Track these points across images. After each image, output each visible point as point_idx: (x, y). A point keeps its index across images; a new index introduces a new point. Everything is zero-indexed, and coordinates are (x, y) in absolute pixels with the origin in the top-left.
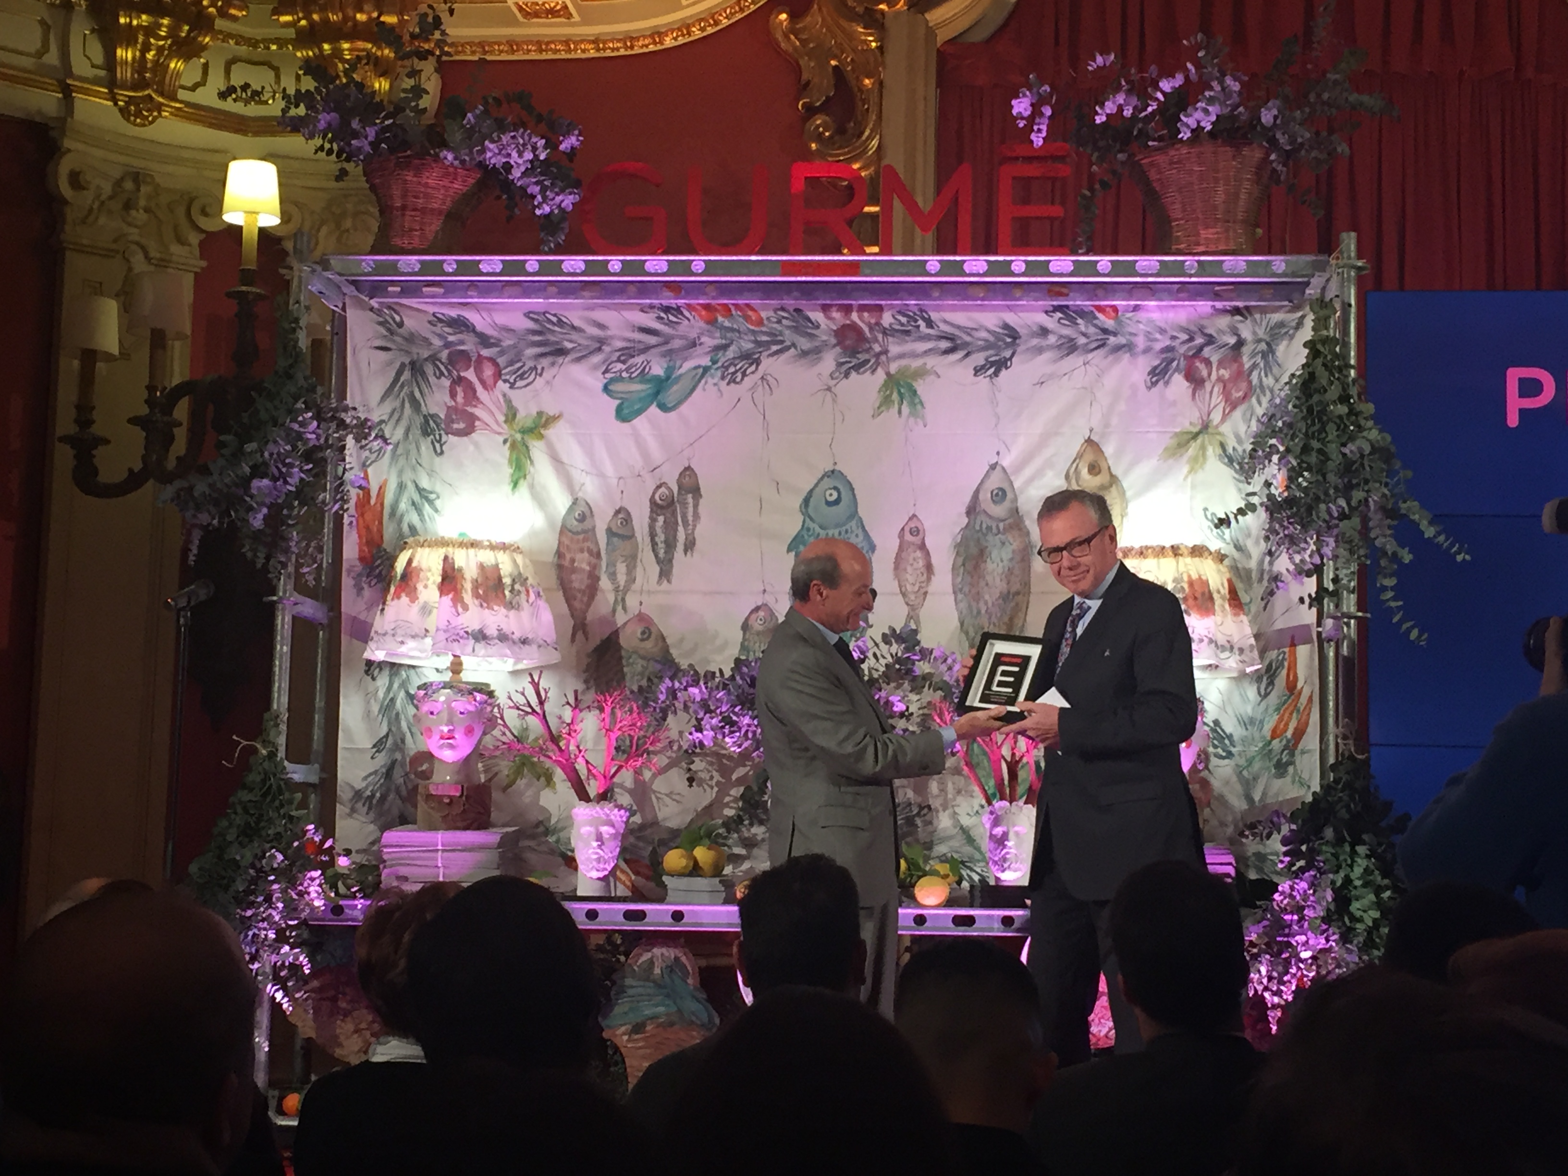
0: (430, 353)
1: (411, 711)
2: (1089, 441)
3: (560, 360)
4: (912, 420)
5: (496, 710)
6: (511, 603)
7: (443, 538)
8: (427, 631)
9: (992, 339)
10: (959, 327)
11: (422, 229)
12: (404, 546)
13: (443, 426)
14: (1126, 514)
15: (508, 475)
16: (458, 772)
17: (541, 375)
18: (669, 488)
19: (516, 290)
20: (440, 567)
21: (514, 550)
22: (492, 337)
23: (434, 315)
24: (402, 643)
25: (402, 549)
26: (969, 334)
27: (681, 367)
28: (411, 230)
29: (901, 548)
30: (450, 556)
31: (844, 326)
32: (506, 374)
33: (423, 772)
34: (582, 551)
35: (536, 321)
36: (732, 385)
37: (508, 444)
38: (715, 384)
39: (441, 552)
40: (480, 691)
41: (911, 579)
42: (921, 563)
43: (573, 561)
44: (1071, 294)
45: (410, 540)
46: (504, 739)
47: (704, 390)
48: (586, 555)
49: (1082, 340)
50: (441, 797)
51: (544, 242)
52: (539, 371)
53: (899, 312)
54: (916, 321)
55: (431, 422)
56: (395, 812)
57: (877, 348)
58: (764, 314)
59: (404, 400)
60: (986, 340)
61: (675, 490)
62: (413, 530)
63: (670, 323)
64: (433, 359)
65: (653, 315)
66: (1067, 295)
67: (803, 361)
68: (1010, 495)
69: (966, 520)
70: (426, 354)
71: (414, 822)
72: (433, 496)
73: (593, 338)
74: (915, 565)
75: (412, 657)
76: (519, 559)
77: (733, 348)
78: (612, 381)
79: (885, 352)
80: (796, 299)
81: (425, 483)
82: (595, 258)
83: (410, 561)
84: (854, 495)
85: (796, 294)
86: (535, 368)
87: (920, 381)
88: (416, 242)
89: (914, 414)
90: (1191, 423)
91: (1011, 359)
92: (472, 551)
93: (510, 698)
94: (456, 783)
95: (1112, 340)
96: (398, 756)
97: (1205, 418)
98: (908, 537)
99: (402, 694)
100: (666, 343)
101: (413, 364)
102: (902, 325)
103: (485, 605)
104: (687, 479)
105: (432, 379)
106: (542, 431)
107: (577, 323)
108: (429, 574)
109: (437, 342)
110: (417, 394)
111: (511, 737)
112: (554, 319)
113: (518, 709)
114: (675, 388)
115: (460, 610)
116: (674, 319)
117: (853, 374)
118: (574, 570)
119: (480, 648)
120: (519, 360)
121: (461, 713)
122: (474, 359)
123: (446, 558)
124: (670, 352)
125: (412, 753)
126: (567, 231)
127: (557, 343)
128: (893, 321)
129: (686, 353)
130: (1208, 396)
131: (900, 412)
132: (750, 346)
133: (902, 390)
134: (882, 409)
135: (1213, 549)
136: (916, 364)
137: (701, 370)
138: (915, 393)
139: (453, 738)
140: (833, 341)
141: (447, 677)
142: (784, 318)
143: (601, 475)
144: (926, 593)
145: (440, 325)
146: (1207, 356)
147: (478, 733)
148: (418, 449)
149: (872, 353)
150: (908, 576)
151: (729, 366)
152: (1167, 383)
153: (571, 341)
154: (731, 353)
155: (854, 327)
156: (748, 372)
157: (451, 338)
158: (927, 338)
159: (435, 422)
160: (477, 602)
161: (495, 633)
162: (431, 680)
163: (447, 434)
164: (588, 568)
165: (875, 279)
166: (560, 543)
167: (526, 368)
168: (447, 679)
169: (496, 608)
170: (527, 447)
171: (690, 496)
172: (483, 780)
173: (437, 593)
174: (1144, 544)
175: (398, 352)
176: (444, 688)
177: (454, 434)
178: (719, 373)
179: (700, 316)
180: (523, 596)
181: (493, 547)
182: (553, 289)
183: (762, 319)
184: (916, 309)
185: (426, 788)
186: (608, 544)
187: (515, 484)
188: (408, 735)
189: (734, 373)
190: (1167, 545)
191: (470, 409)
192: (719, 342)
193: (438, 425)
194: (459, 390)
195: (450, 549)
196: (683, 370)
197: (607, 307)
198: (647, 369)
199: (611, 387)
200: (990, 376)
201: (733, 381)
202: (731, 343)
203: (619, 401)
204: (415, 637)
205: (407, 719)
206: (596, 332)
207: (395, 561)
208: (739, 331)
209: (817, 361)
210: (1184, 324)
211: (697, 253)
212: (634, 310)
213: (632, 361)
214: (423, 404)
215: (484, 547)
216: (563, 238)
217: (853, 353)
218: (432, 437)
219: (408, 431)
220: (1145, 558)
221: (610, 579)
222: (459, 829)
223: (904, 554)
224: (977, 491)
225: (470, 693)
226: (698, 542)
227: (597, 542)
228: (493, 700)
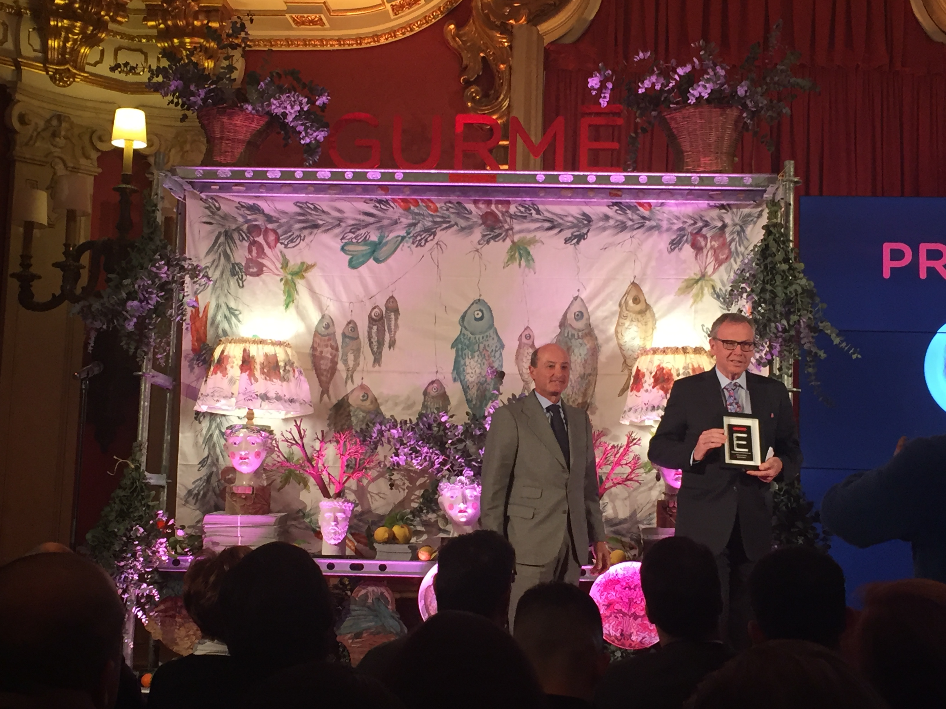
0: (237, 226)
1: (223, 442)
2: (633, 283)
3: (315, 231)
4: (527, 270)
5: (274, 442)
6: (283, 377)
7: (243, 338)
8: (233, 394)
9: (575, 221)
10: (555, 214)
11: (232, 151)
12: (219, 342)
13: (244, 270)
15: (283, 300)
16: (251, 479)
17: (303, 240)
18: (380, 309)
19: (289, 188)
20: (241, 355)
21: (286, 346)
22: (274, 217)
23: (239, 203)
24: (218, 401)
25: (218, 344)
26: (562, 219)
27: (388, 236)
28: (226, 152)
29: (520, 347)
30: (247, 349)
31: (487, 213)
32: (282, 239)
33: (229, 479)
34: (327, 346)
35: (301, 207)
36: (419, 247)
37: (283, 282)
38: (409, 247)
39: (242, 346)
40: (264, 430)
43: (321, 352)
44: (623, 195)
45: (223, 339)
46: (279, 460)
47: (402, 250)
48: (329, 349)
49: (630, 223)
50: (240, 494)
51: (306, 160)
52: (302, 238)
53: (520, 205)
54: (530, 210)
55: (237, 268)
56: (212, 503)
57: (506, 226)
58: (438, 205)
59: (220, 254)
60: (572, 223)
61: (384, 309)
62: (225, 333)
63: (382, 210)
64: (238, 229)
65: (372, 205)
66: (621, 196)
67: (463, 233)
68: (586, 316)
70: (234, 227)
71: (224, 510)
72: (237, 313)
73: (334, 218)
74: (528, 357)
75: (223, 410)
76: (289, 351)
77: (420, 225)
78: (346, 244)
79: (512, 229)
80: (458, 196)
81: (232, 305)
82: (337, 170)
83: (223, 352)
84: (492, 314)
85: (458, 193)
86: (300, 236)
87: (532, 246)
88: (228, 159)
89: (528, 266)
90: (695, 274)
91: (586, 234)
92: (260, 346)
93: (283, 435)
94: (250, 486)
95: (648, 223)
96: (214, 469)
97: (703, 271)
98: (524, 340)
99: (217, 432)
100: (379, 221)
101: (226, 233)
102: (522, 212)
103: (268, 378)
104: (391, 304)
105: (237, 242)
106: (304, 274)
107: (325, 209)
108: (234, 360)
109: (241, 220)
110: (229, 251)
111: (283, 458)
112: (312, 207)
113: (287, 441)
114: (384, 249)
115: (253, 381)
116: (384, 207)
117: (492, 242)
118: (322, 358)
119: (265, 404)
120: (290, 232)
121: (253, 444)
122: (263, 230)
123: (245, 350)
124: (382, 227)
125: (223, 468)
126: (320, 153)
127: (313, 221)
128: (516, 210)
129: (391, 228)
130: (705, 257)
131: (520, 265)
132: (430, 224)
133: (522, 252)
134: (509, 263)
136: (530, 236)
137: (400, 238)
138: (529, 253)
139: (247, 458)
140: (480, 222)
141: (245, 421)
142: (450, 207)
143: (338, 300)
145: (242, 209)
146: (704, 233)
147: (263, 456)
148: (228, 283)
149: (504, 229)
150: (524, 364)
151: (417, 236)
152: (680, 249)
153: (322, 220)
154: (418, 228)
155: (492, 213)
156: (428, 240)
157: (249, 217)
158: (537, 221)
159: (239, 268)
160: (263, 377)
161: (274, 396)
162: (235, 423)
163: (246, 275)
164: (330, 357)
165: (505, 185)
166: (314, 341)
167: (294, 236)
168: (245, 423)
169: (274, 380)
170: (295, 284)
171: (393, 314)
172: (266, 485)
173: (239, 371)
174: (666, 346)
175: (217, 226)
176: (243, 428)
177: (250, 275)
178: (411, 240)
179: (400, 206)
180: (291, 373)
181: (273, 344)
182: (312, 189)
183: (437, 208)
184: (530, 203)
185: (231, 488)
186: (342, 343)
187: (287, 306)
188: (221, 457)
189: (420, 240)
190: (680, 346)
191: (260, 260)
192: (411, 221)
193: (241, 269)
194: (254, 248)
195: (247, 345)
196: (389, 238)
197: (344, 200)
198: (368, 237)
199: (345, 248)
200: (574, 244)
201: (419, 245)
202: (419, 222)
203: (350, 257)
204: (225, 397)
205: (220, 447)
206: (337, 214)
207: (214, 351)
208: (423, 215)
209: (471, 233)
210: (691, 215)
211: (398, 168)
212: (360, 201)
213: (359, 232)
214: (232, 258)
215: (268, 344)
216: (318, 157)
217: (492, 229)
218: (237, 276)
219: (222, 273)
220: (666, 354)
221: (344, 363)
222: (251, 514)
223: (522, 350)
224: (566, 313)
225: (258, 431)
226: (397, 342)
227: (336, 341)
228: (272, 436)
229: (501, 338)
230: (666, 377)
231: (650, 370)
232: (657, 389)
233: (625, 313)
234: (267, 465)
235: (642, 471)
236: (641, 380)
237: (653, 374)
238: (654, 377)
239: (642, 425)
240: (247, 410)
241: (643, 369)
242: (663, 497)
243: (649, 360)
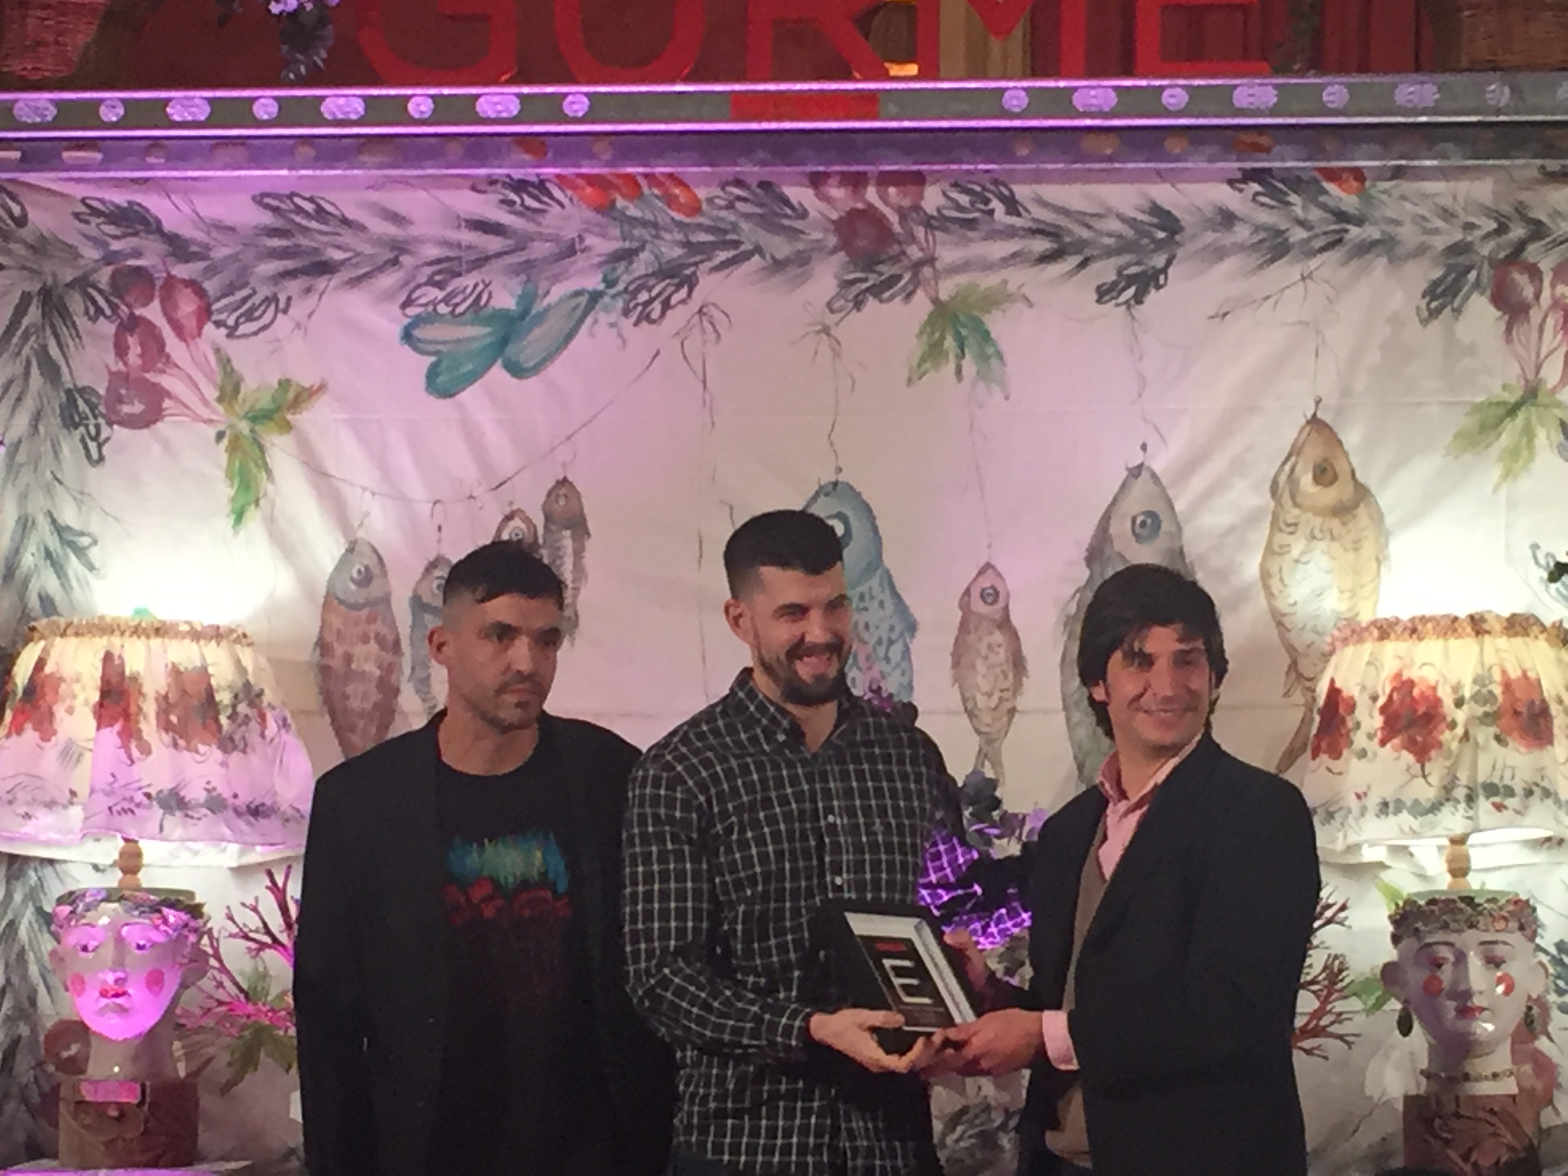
0: (78, 273)
1: (47, 944)
2: (1314, 421)
3: (321, 283)
4: (981, 385)
5: (205, 940)
6: (231, 739)
7: (102, 618)
8: (73, 793)
9: (1129, 233)
10: (1064, 212)
11: (57, 43)
12: (29, 635)
13: (102, 409)
14: (1386, 558)
15: (226, 501)
16: (136, 1058)
17: (285, 311)
18: (527, 520)
19: (239, 153)
20: (98, 674)
21: (237, 641)
22: (193, 241)
23: (83, 201)
24: (27, 816)
25: (27, 640)
26: (1088, 227)
27: (547, 293)
28: (39, 44)
29: (964, 627)
30: (116, 653)
31: (854, 214)
32: (220, 311)
33: (71, 1059)
34: (365, 640)
35: (276, 210)
36: (644, 324)
37: (225, 442)
38: (613, 325)
39: (99, 645)
40: (172, 905)
41: (984, 685)
42: (1002, 655)
43: (348, 658)
44: (1277, 149)
45: (42, 624)
46: (220, 995)
47: (591, 335)
48: (373, 646)
49: (1298, 234)
50: (101, 1106)
51: (288, 64)
52: (282, 305)
53: (955, 185)
54: (987, 201)
55: (80, 402)
56: (20, 1137)
57: (915, 253)
58: (702, 193)
59: (28, 363)
60: (1120, 237)
61: (539, 521)
62: (48, 604)
63: (526, 212)
64: (83, 283)
65: (495, 197)
66: (1268, 150)
67: (779, 278)
68: (1166, 526)
69: (1087, 573)
70: (69, 276)
71: (55, 1156)
72: (85, 541)
73: (380, 241)
74: (992, 658)
75: (46, 844)
76: (247, 657)
77: (645, 256)
78: (418, 321)
79: (931, 260)
80: (764, 163)
81: (69, 516)
82: (384, 92)
83: (40, 664)
84: (875, 529)
85: (761, 155)
86: (275, 299)
87: (997, 314)
88: (49, 67)
89: (983, 375)
90: (1505, 387)
91: (1164, 270)
92: (156, 643)
93: (231, 918)
94: (134, 1080)
95: (1354, 231)
96: (24, 1030)
97: (1530, 377)
98: (978, 606)
99: (29, 914)
100: (520, 248)
101: (46, 293)
102: (960, 208)
103: (182, 743)
104: (562, 502)
105: (81, 322)
106: (289, 417)
107: (352, 214)
108: (77, 687)
109: (91, 254)
110: (54, 351)
111: (234, 991)
112: (309, 207)
113: (246, 937)
114: (537, 332)
115: (135, 753)
116: (535, 204)
117: (871, 302)
118: (350, 675)
119: (174, 823)
120: (245, 285)
121: (140, 947)
122: (159, 283)
123: (108, 657)
124: (528, 266)
125: (49, 1024)
126: (330, 43)
127: (316, 251)
128: (942, 201)
129: (556, 268)
130: (1535, 334)
131: (959, 371)
132: (678, 252)
133: (964, 332)
134: (927, 365)
135: (1548, 623)
136: (989, 281)
137: (583, 300)
138: (986, 336)
139: (124, 993)
140: (832, 240)
141: (113, 879)
142: (739, 198)
143: (401, 498)
144: (1012, 711)
145: (95, 221)
146: (1531, 260)
147: (171, 986)
148: (56, 454)
149: (906, 262)
150: (980, 681)
151: (638, 290)
152: (1457, 311)
153: (339, 247)
154: (643, 264)
155: (870, 214)
156: (674, 300)
157: (116, 246)
158: (1010, 233)
159: (87, 402)
160: (167, 738)
161: (202, 796)
162: (83, 885)
163: (110, 424)
164: (378, 673)
165: (907, 124)
166: (323, 622)
167: (257, 300)
168: (115, 884)
169: (202, 748)
170: (262, 449)
171: (567, 533)
172: (182, 1074)
173: (93, 723)
174: (1419, 613)
175: (15, 273)
176: (107, 900)
177: (122, 423)
178: (620, 304)
179: (582, 198)
180: (254, 725)
181: (196, 635)
182: (306, 151)
183: (699, 201)
184: (986, 180)
185: (76, 1089)
186: (414, 626)
187: (239, 517)
188: (42, 990)
189: (646, 304)
190: (1462, 614)
191: (151, 377)
192: (619, 245)
193: (93, 408)
194: (132, 341)
195: (116, 640)
196: (552, 298)
197: (406, 182)
198: (485, 297)
199: (417, 333)
200: (1127, 303)
201: (645, 317)
202: (642, 248)
203: (433, 359)
204: (50, 805)
205: (39, 961)
206: (391, 230)
207: (13, 664)
208: (655, 225)
209: (803, 279)
210: (1489, 203)
211: (574, 81)
212: (458, 187)
213: (454, 284)
214: (64, 369)
215: (182, 636)
216: (324, 54)
217: (869, 263)
218: (82, 429)
219: (37, 418)
220: (1420, 639)
221: (418, 691)
222: (137, 1165)
223: (971, 638)
224: (1106, 518)
225: (156, 909)
226: (582, 621)
227: (393, 622)
228: (200, 922)
229: (908, 601)
230: (1421, 710)
231: (1370, 691)
232: (1395, 750)
233: (1292, 513)
234: (187, 1014)
235: (1354, 1004)
236: (1343, 721)
237: (1382, 701)
238: (1383, 710)
239: (1352, 860)
240: (121, 843)
241: (1350, 687)
242: (1421, 1087)
243: (1366, 658)
